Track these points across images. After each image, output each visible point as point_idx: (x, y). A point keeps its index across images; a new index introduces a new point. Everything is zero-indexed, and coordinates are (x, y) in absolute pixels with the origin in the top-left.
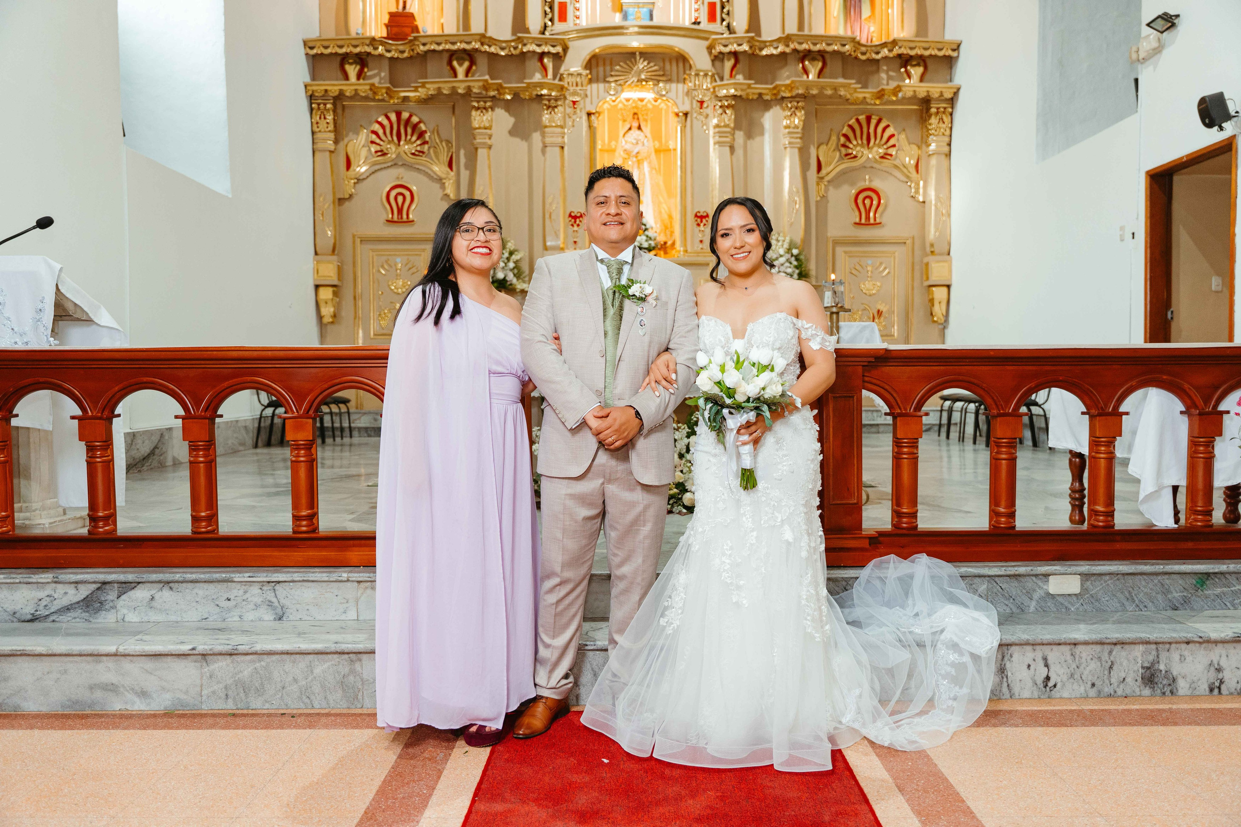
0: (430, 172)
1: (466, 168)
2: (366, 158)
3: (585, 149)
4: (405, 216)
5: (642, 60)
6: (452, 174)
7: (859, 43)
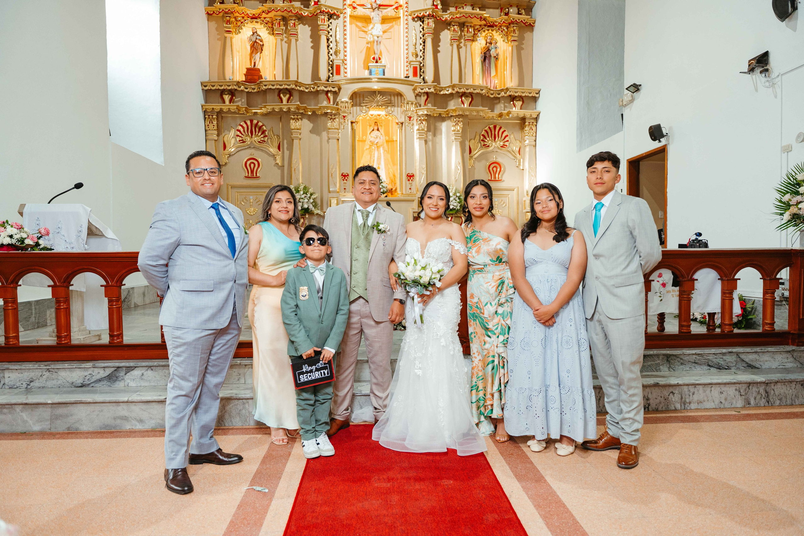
0: (268, 151)
1: (288, 149)
2: (234, 144)
3: (350, 140)
4: (255, 174)
5: (379, 96)
6: (280, 152)
7: (490, 89)
